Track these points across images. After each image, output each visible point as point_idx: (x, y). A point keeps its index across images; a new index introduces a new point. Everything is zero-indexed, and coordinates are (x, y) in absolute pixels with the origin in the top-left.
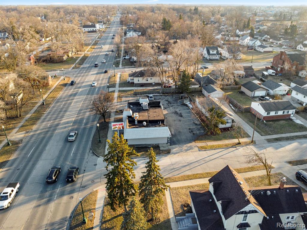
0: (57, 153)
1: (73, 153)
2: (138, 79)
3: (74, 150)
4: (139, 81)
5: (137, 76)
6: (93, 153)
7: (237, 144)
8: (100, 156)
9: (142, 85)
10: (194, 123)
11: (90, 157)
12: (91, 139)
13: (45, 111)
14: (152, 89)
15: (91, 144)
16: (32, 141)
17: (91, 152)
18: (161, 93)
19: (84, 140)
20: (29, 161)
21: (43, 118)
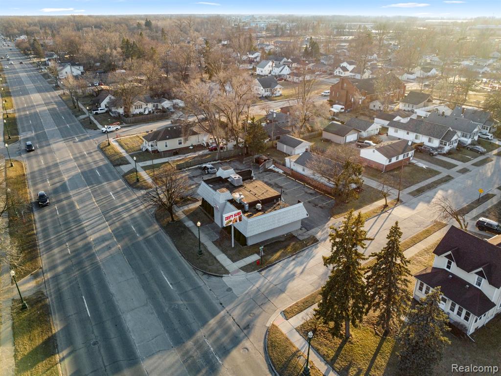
0: (142, 293)
1: (171, 284)
2: (166, 143)
3: (166, 279)
4: (166, 146)
5: (164, 138)
6: (205, 273)
7: (384, 208)
8: (223, 275)
9: (175, 152)
10: (306, 192)
11: (207, 281)
12: (178, 254)
13: (33, 230)
14: (194, 155)
15: (186, 261)
16: (66, 288)
17: (199, 273)
18: (218, 160)
19: (168, 259)
20: (100, 323)
21: (40, 242)
